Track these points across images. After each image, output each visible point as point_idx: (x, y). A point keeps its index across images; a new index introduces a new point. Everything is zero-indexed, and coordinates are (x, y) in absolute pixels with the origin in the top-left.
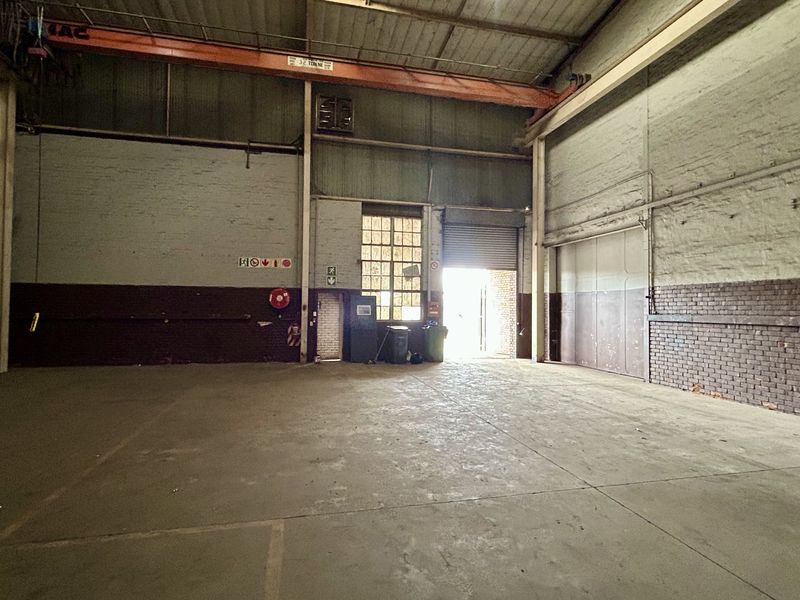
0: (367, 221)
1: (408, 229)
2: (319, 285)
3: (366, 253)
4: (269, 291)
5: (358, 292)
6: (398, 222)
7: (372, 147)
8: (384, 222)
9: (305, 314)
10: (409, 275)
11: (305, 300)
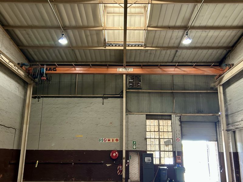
0: (148, 122)
1: (166, 125)
2: (130, 149)
3: (148, 135)
4: (110, 151)
5: (146, 152)
6: (161, 122)
8: (155, 122)
9: (124, 161)
10: (167, 144)
11: (124, 155)
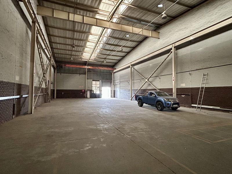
0: (93, 82)
4: (82, 90)
7: (93, 73)
8: (95, 82)
11: (86, 91)
